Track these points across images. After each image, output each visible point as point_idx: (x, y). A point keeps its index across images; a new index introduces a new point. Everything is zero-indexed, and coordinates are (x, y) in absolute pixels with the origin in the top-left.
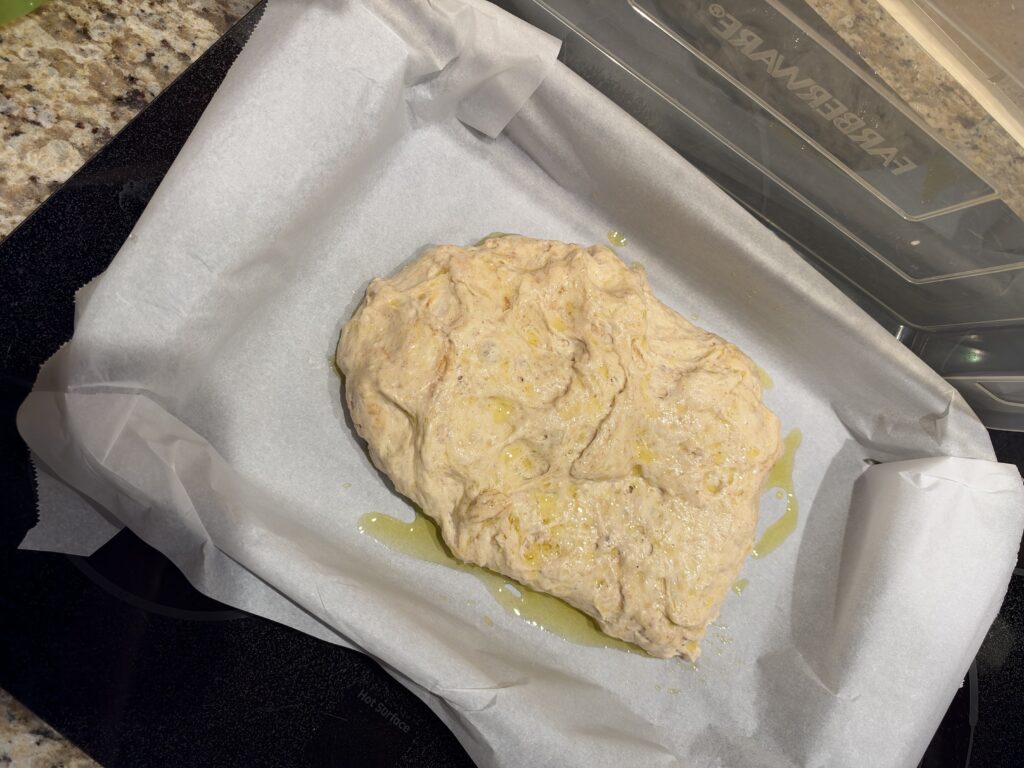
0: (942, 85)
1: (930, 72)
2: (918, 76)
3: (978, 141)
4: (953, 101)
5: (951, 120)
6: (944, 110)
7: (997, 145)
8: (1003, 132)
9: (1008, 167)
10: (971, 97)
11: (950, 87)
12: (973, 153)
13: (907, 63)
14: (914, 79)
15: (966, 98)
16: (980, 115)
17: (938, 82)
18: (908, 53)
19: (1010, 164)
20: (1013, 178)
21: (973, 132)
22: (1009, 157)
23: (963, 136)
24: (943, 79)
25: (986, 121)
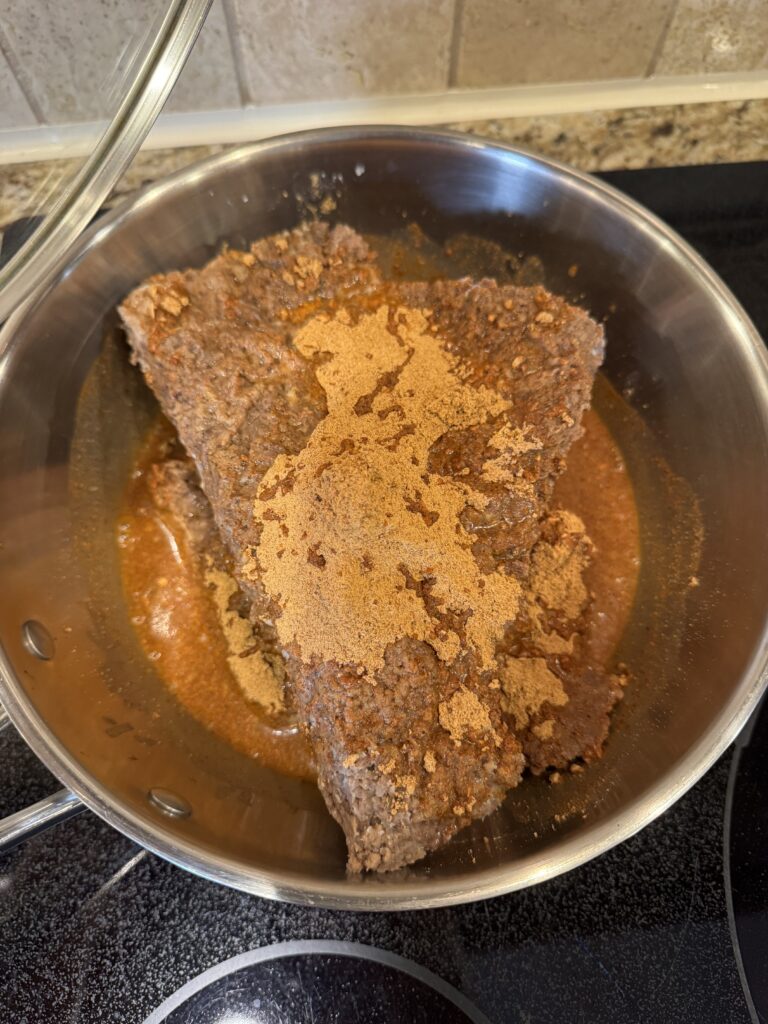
0: (610, 123)
1: (588, 124)
2: (583, 138)
3: (692, 134)
4: (635, 127)
5: (649, 143)
6: (635, 141)
7: (710, 122)
8: (702, 106)
9: (738, 128)
10: (643, 108)
11: (618, 120)
12: (699, 147)
13: (561, 138)
14: (581, 144)
15: (640, 112)
16: (667, 112)
17: (603, 126)
18: (552, 130)
19: (738, 124)
20: (755, 132)
21: (677, 132)
22: (732, 119)
23: (674, 144)
24: (605, 120)
25: (678, 113)
